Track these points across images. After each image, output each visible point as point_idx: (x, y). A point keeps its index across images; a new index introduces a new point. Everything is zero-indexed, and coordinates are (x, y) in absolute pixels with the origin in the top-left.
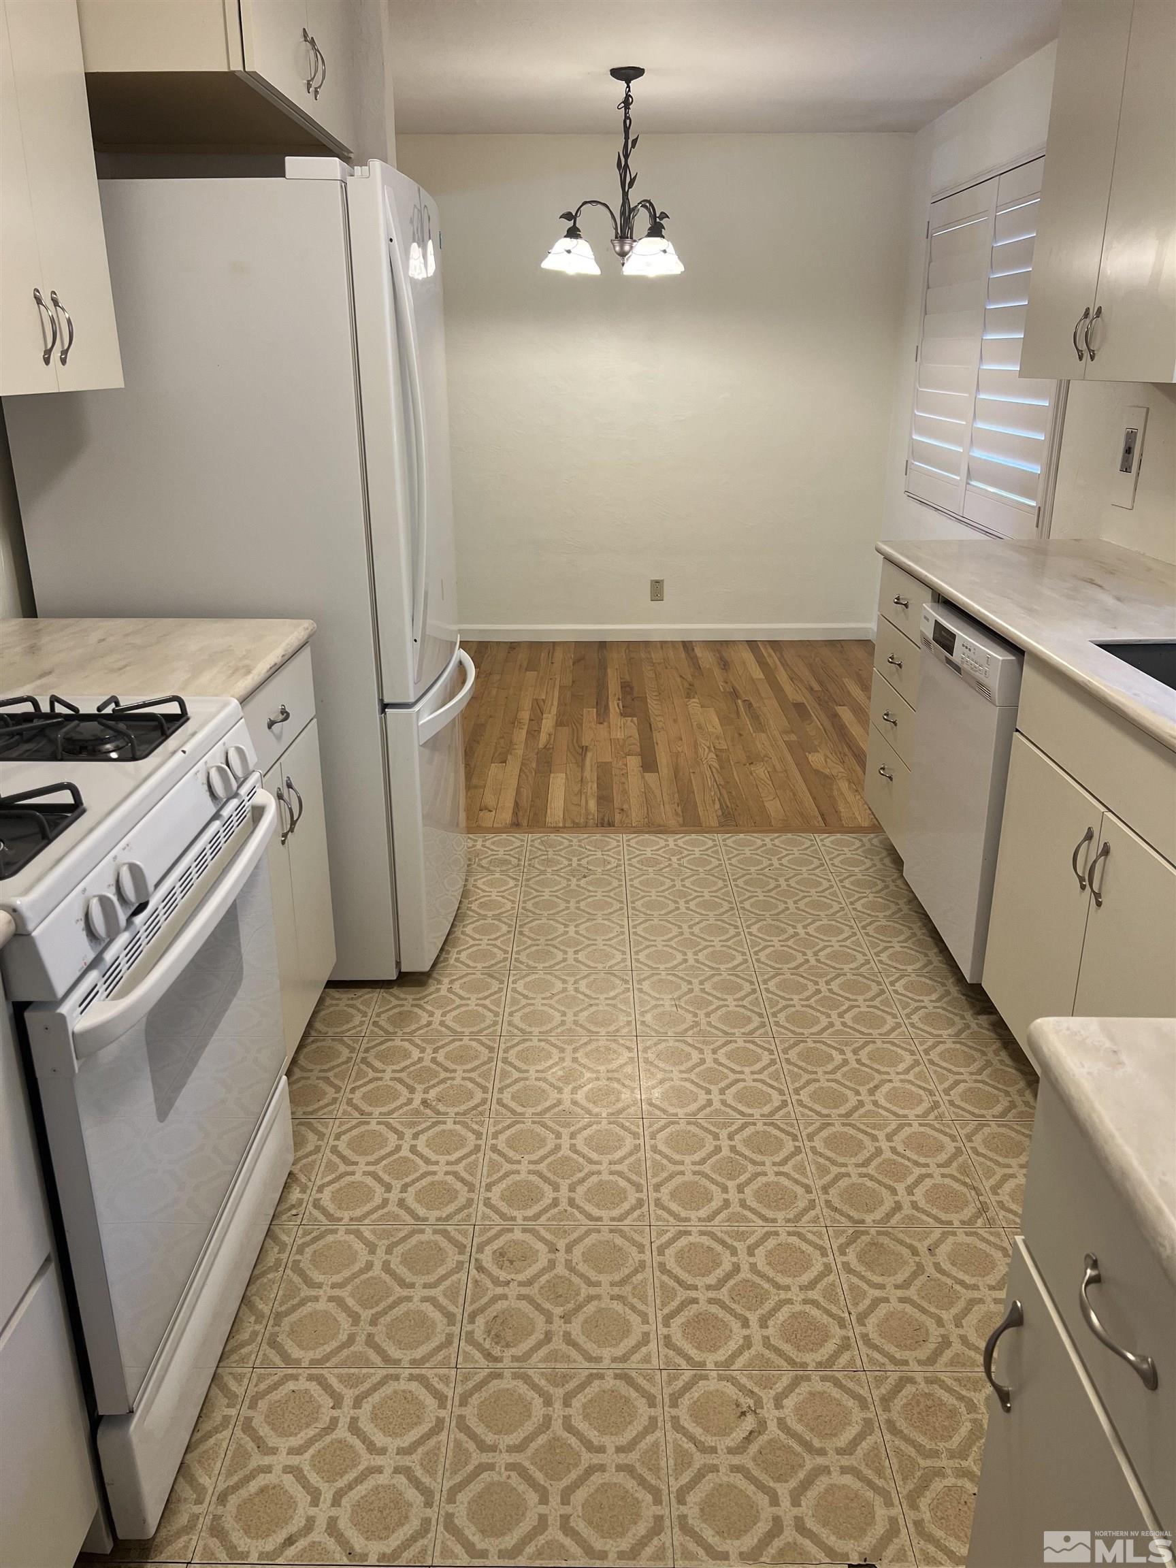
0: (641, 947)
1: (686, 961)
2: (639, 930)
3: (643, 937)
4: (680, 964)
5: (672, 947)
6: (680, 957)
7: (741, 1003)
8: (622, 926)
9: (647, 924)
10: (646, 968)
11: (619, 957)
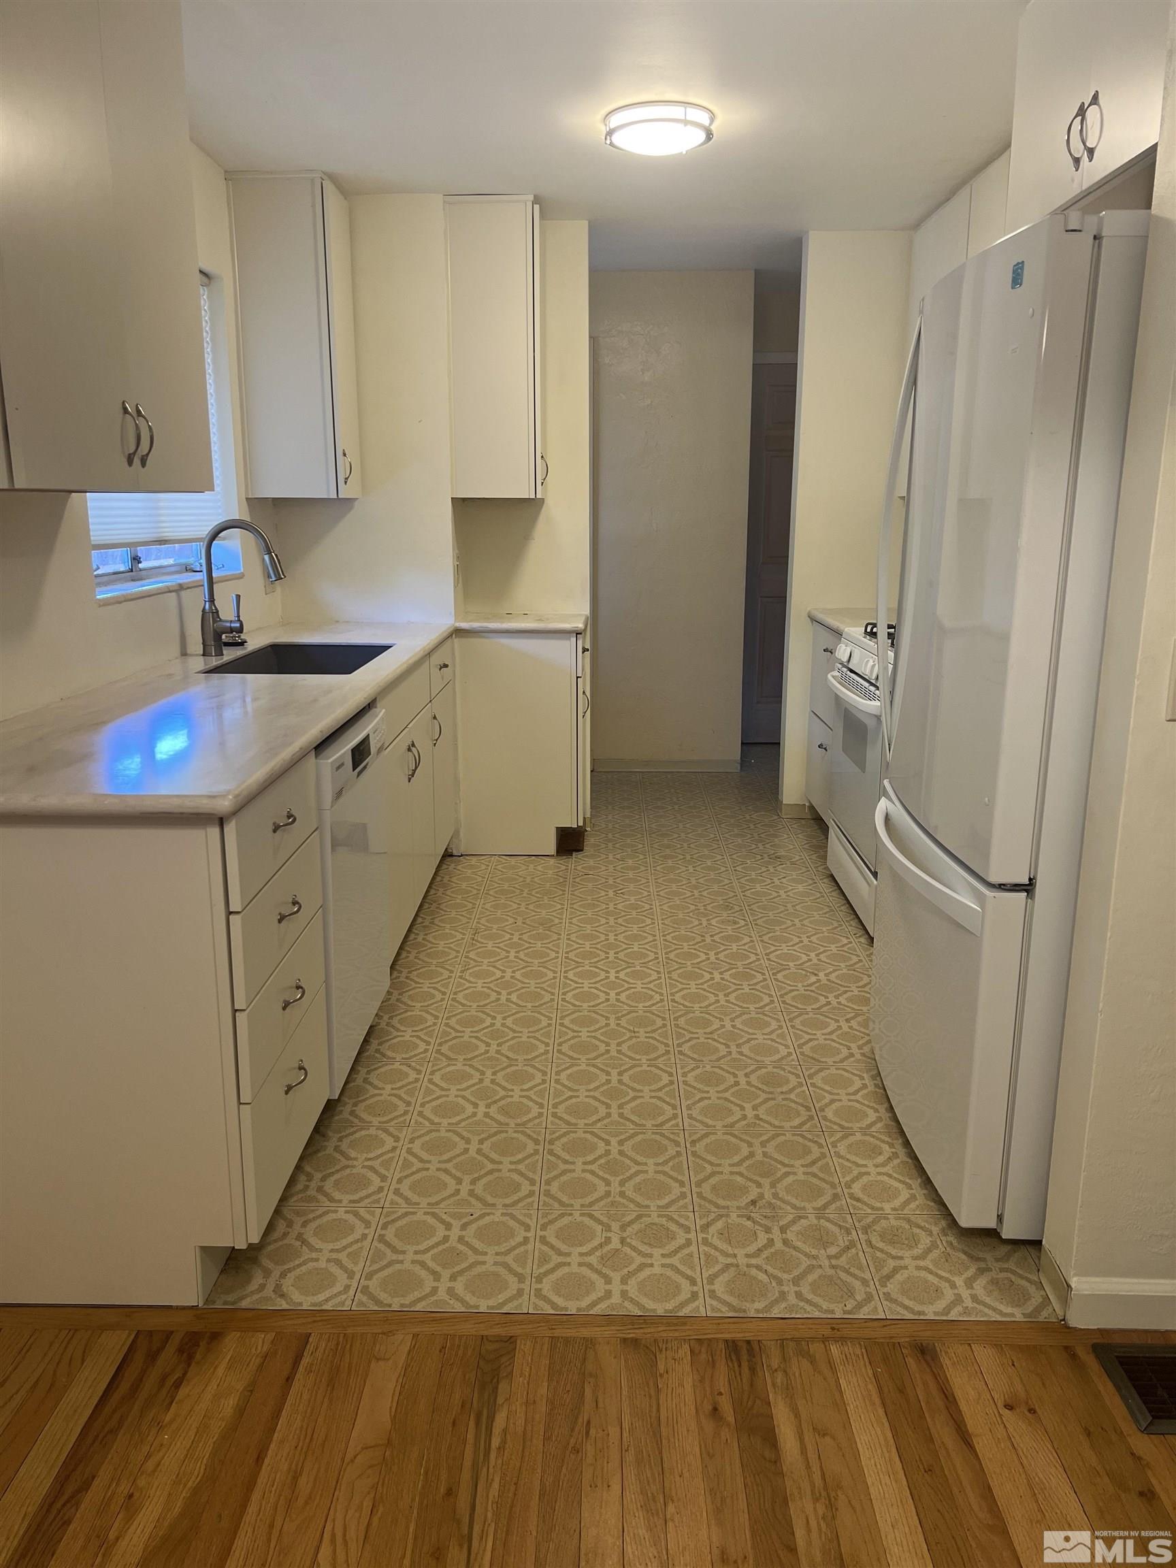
0: (667, 1089)
1: (620, 1074)
2: (669, 1112)
3: (664, 1101)
4: (625, 1071)
5: (633, 1089)
6: (625, 1078)
7: (576, 1034)
8: (690, 1117)
9: (660, 1119)
10: (660, 1065)
11: (690, 1078)
